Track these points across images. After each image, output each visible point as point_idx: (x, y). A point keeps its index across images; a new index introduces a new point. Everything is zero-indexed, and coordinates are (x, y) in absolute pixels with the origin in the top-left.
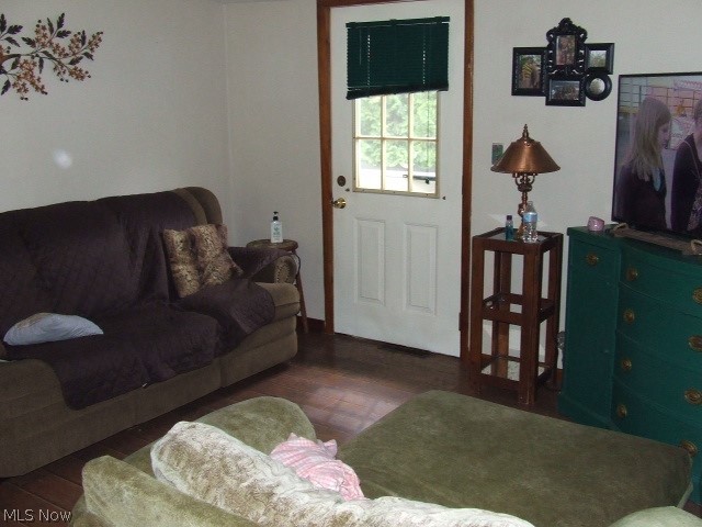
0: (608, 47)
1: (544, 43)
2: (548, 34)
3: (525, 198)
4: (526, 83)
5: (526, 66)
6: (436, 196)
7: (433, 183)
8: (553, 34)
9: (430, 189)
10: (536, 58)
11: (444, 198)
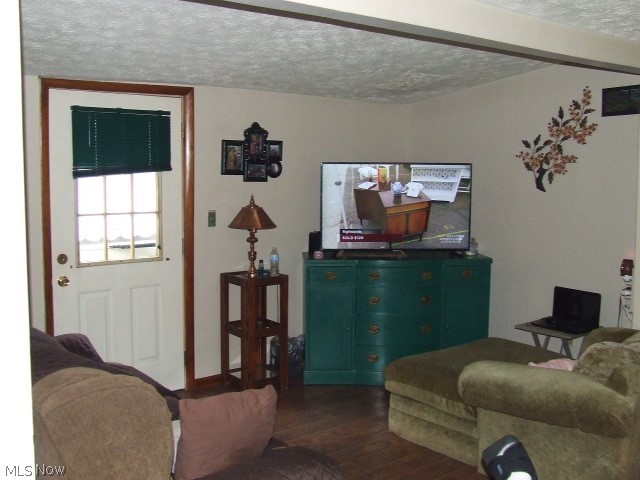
0: (279, 143)
1: (242, 138)
2: (245, 132)
3: (252, 248)
4: (231, 166)
5: (231, 154)
6: (159, 259)
7: (155, 249)
8: (249, 133)
9: (153, 252)
10: (237, 148)
11: (168, 259)
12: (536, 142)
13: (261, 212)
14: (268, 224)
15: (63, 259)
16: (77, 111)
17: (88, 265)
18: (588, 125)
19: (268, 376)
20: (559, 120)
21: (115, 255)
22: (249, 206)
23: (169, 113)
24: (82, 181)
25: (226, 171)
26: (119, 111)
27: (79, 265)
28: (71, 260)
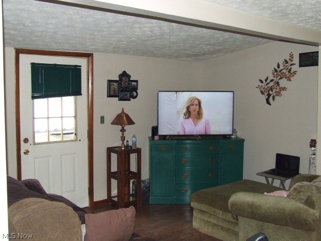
0: (137, 81)
1: (118, 79)
2: (119, 76)
3: (123, 134)
4: (112, 93)
5: (112, 87)
6: (76, 140)
7: (73, 135)
8: (121, 76)
9: (72, 137)
10: (115, 84)
11: (80, 140)
12: (266, 80)
13: (127, 116)
14: (131, 122)
15: (26, 141)
16: (34, 66)
17: (39, 144)
18: (292, 71)
19: (131, 200)
20: (277, 69)
21: (53, 139)
22: (121, 113)
23: (80, 66)
24: (36, 101)
25: (109, 96)
26: (55, 65)
27: (35, 144)
28: (31, 141)
